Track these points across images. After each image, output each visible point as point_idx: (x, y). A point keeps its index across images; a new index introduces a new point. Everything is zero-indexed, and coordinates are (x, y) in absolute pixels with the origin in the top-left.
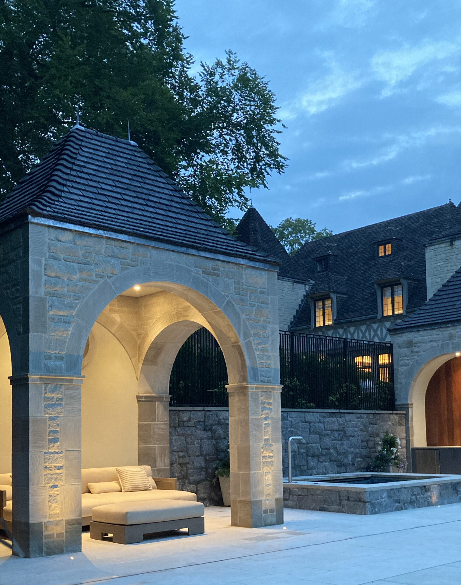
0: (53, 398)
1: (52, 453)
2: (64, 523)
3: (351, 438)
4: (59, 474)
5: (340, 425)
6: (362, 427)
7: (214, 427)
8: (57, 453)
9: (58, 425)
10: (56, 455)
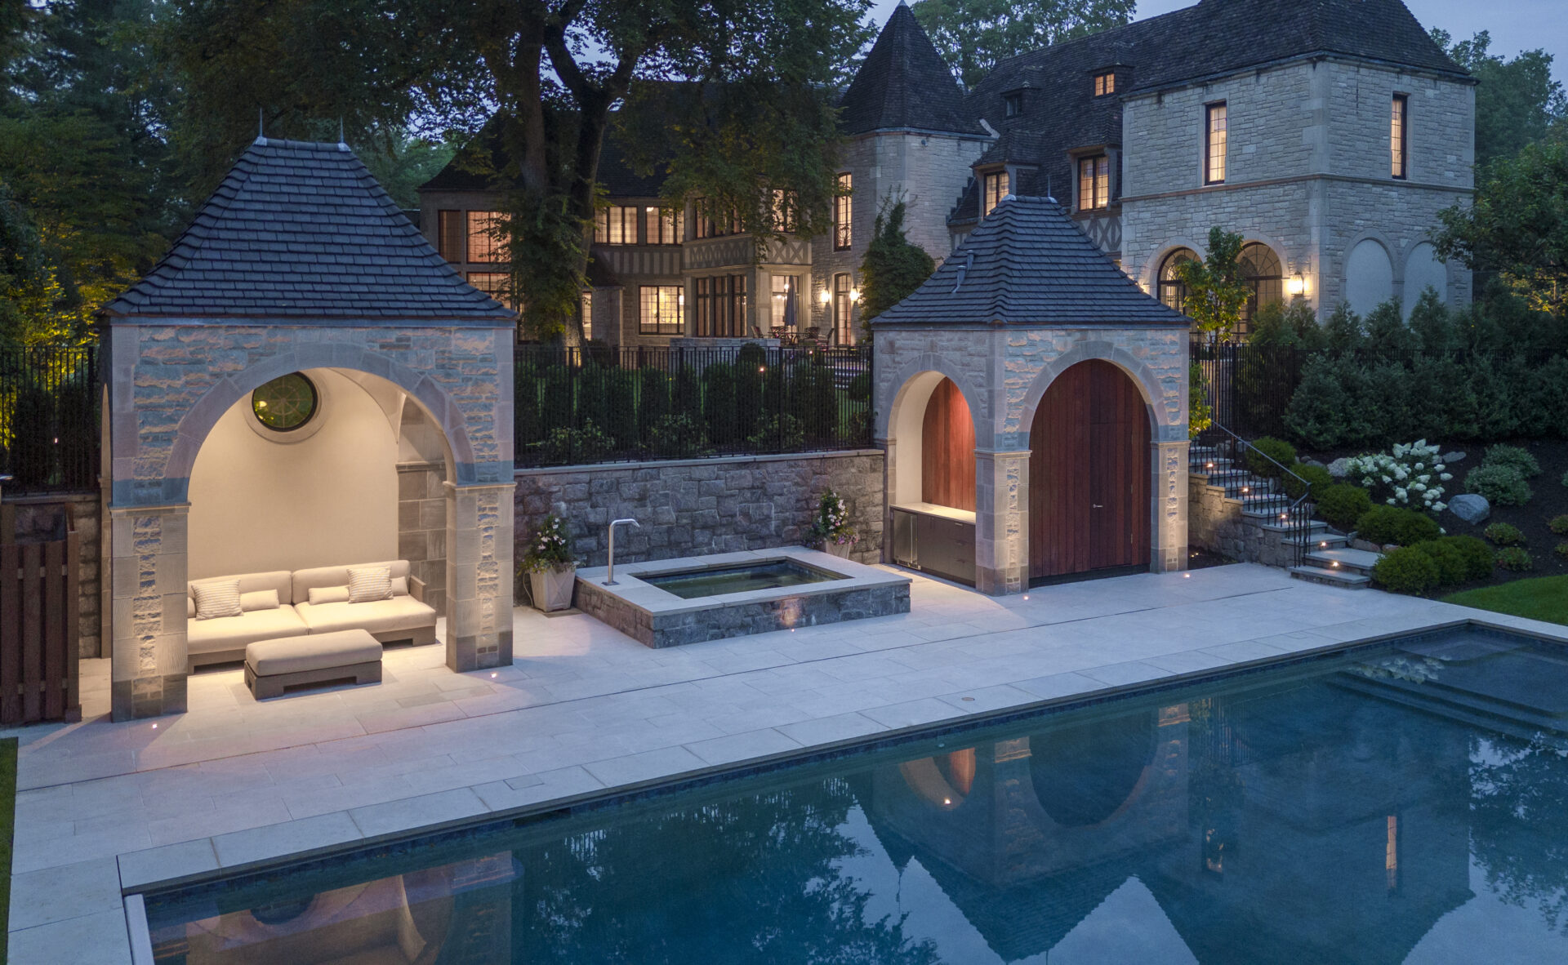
0: (146, 533)
1: (145, 599)
2: (162, 680)
3: (776, 497)
4: (155, 623)
5: (755, 479)
6: (798, 480)
7: (528, 499)
8: (151, 598)
9: (153, 565)
10: (151, 601)
